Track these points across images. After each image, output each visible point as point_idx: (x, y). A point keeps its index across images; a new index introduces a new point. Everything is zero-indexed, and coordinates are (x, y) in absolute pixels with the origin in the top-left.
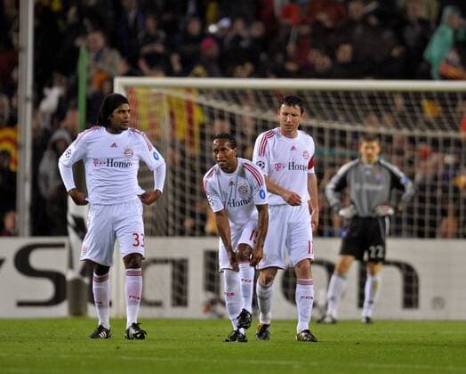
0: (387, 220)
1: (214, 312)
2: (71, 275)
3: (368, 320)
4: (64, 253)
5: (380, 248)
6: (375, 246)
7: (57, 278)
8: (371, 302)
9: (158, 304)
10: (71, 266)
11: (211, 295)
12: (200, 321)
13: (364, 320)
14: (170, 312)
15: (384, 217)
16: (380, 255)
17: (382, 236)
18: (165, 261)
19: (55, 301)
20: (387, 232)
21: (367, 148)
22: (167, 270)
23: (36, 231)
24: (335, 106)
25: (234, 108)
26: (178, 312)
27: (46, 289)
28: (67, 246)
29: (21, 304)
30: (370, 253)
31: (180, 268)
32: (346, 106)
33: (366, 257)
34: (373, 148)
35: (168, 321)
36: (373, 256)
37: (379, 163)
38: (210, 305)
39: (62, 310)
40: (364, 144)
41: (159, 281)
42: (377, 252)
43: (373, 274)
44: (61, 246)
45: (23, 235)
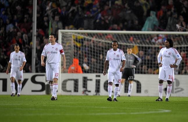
0: (134, 69)
1: (85, 93)
2: (46, 83)
3: (129, 96)
4: (44, 77)
5: (132, 77)
6: (131, 76)
7: (42, 84)
8: (130, 91)
9: (70, 91)
10: (46, 81)
11: (85, 89)
12: (82, 96)
13: (128, 96)
14: (73, 93)
15: (133, 68)
16: (132, 79)
17: (133, 74)
18: (72, 80)
19: (42, 90)
20: (134, 72)
21: (129, 50)
22: (73, 82)
23: (37, 72)
24: (119, 38)
25: (91, 38)
26: (76, 94)
27: (39, 87)
28: (45, 75)
29: (33, 91)
30: (130, 78)
31: (76, 82)
32: (121, 38)
33: (129, 79)
34: (130, 50)
35: (73, 96)
36: (130, 79)
37: (132, 54)
38: (84, 92)
39: (44, 93)
40: (128, 49)
41: (70, 85)
42: (131, 78)
43: (130, 83)
44: (44, 75)
45: (34, 72)
